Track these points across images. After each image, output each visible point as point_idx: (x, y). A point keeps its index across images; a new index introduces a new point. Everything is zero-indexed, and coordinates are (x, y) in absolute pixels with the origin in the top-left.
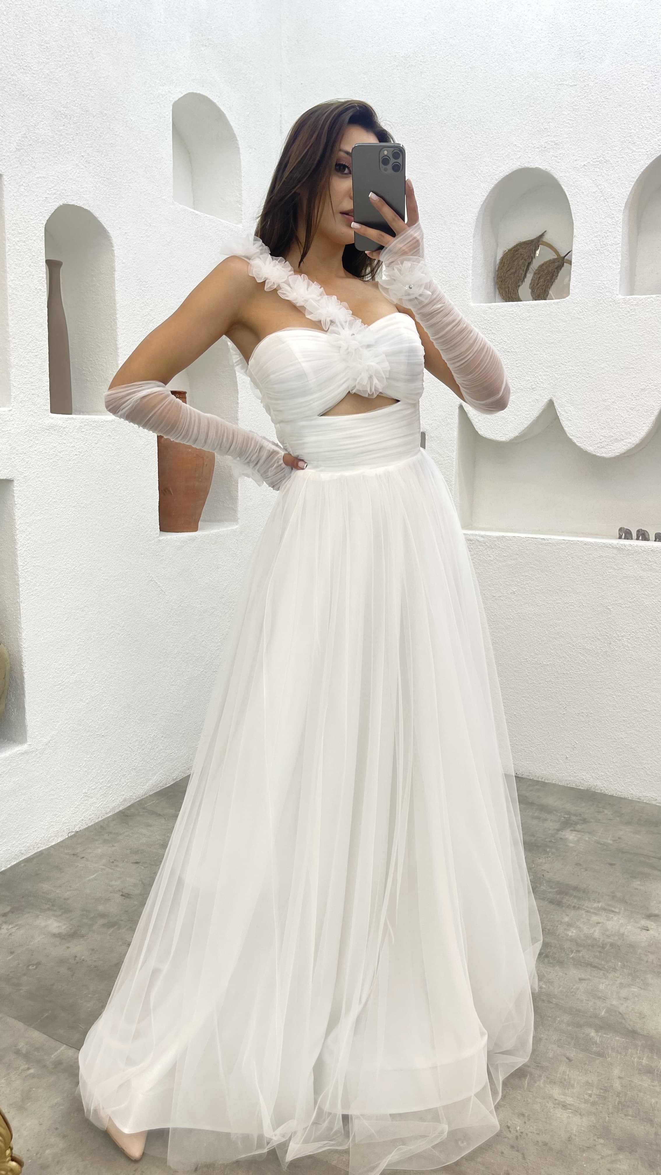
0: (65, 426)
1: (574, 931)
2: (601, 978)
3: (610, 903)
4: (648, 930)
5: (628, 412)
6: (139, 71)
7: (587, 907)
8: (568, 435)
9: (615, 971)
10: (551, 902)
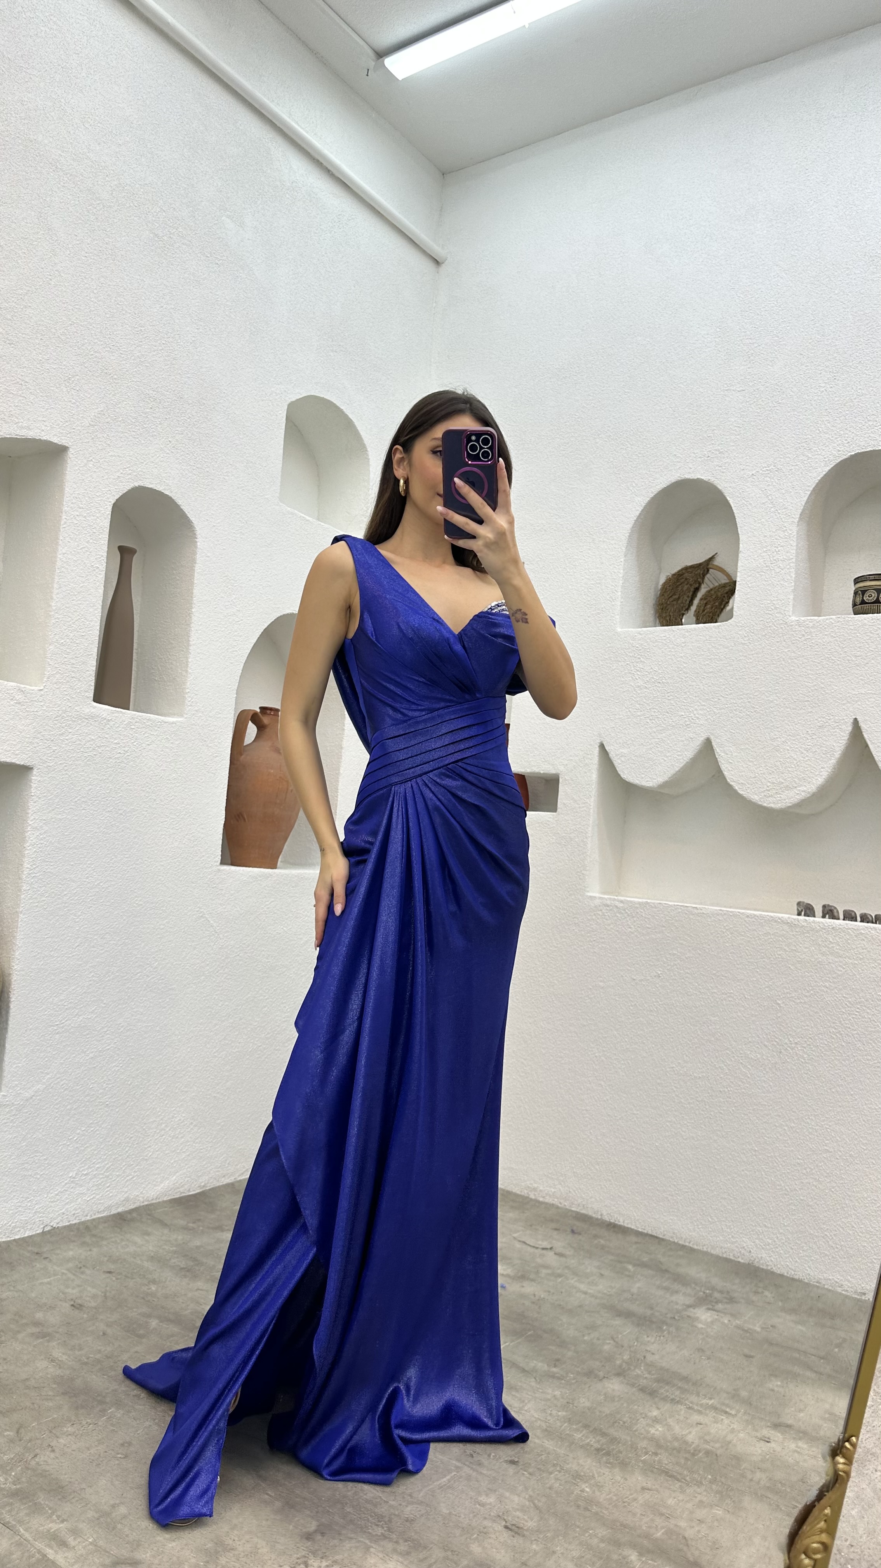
0: (110, 719)
1: (660, 1429)
2: (674, 1491)
3: (727, 1402)
4: (768, 1442)
5: (802, 753)
6: (250, 366)
7: (692, 1403)
8: (728, 780)
9: (699, 1487)
10: (642, 1390)
